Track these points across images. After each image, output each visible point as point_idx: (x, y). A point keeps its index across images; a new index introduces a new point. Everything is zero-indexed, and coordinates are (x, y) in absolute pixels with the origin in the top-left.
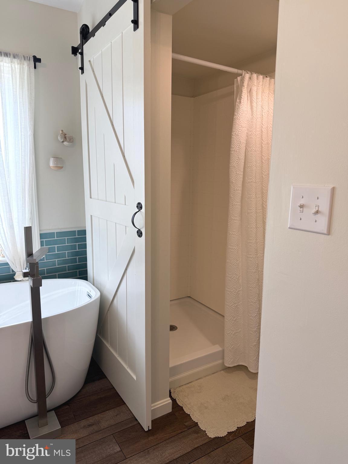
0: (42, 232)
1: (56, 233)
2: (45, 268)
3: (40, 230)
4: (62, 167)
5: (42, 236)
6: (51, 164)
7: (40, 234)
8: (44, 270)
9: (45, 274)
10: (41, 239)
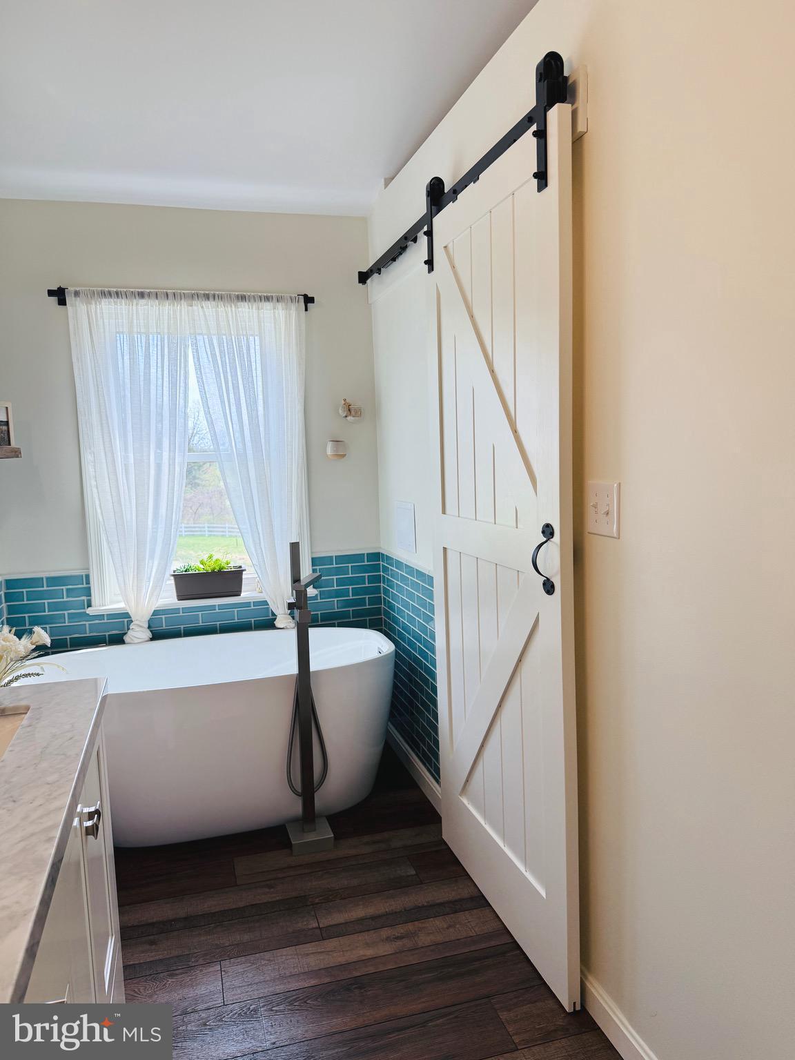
0: (314, 556)
1: (336, 556)
2: (319, 613)
3: (312, 553)
4: (344, 456)
5: (315, 561)
6: (329, 451)
7: (312, 559)
8: (318, 614)
9: (318, 622)
10: (313, 566)
